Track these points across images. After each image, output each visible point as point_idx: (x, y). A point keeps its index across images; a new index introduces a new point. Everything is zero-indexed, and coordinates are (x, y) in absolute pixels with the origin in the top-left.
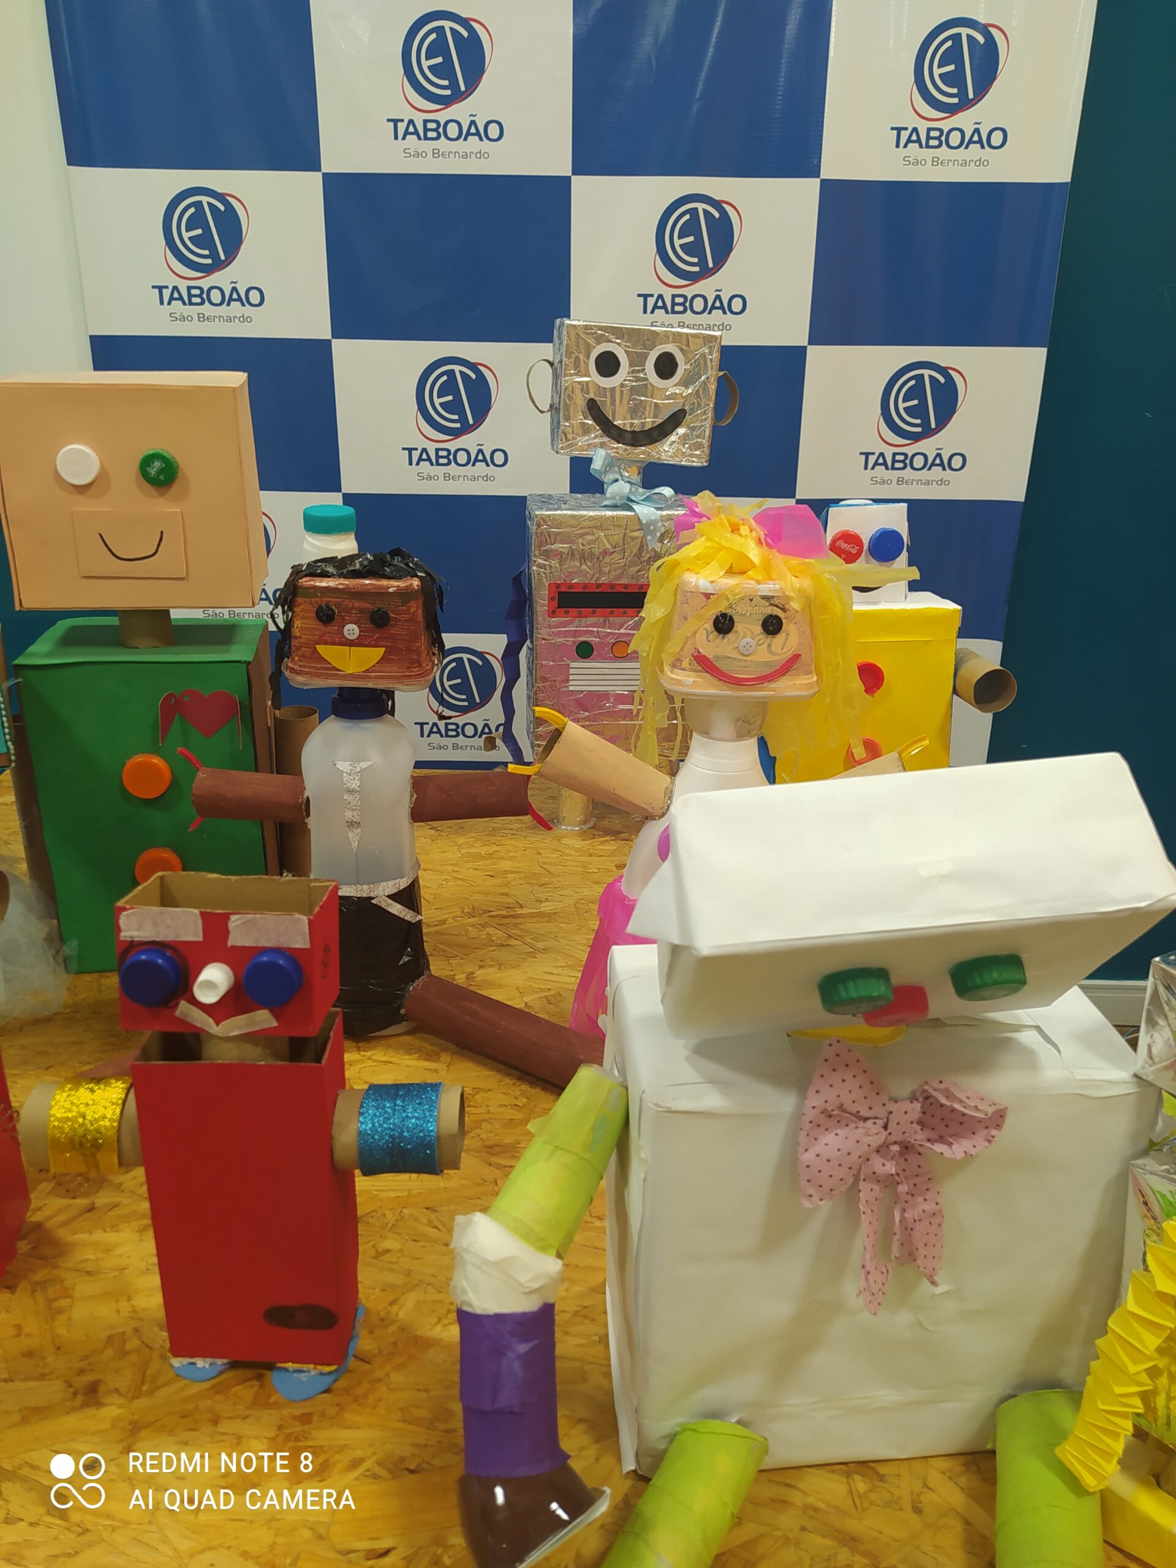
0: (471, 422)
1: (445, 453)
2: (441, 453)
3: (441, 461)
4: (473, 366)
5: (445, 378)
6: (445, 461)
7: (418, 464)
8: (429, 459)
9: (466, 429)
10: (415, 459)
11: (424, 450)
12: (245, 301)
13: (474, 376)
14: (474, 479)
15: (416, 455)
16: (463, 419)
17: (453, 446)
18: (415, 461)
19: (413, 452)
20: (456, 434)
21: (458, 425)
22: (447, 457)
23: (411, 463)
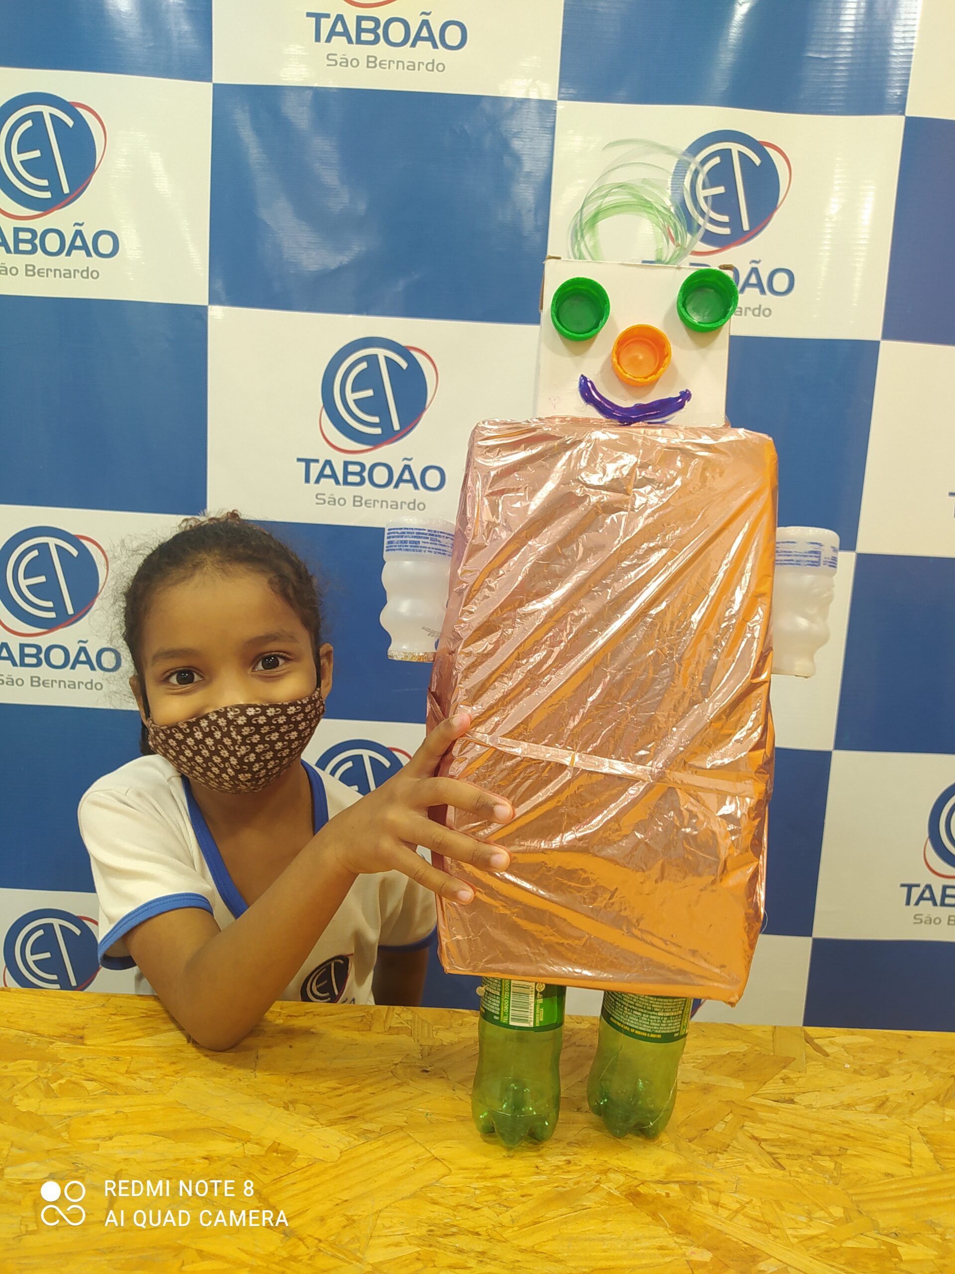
0: (397, 426)
1: (357, 469)
2: (351, 468)
3: (351, 479)
4: (404, 352)
5: (364, 365)
6: (357, 479)
7: (317, 481)
8: (334, 476)
9: (389, 436)
10: (314, 475)
11: (328, 463)
12: (91, 249)
13: (404, 365)
14: (396, 506)
15: (315, 469)
16: (386, 422)
17: (369, 458)
18: (313, 478)
19: (312, 465)
20: (375, 442)
21: (378, 431)
22: (359, 474)
23: (307, 480)
